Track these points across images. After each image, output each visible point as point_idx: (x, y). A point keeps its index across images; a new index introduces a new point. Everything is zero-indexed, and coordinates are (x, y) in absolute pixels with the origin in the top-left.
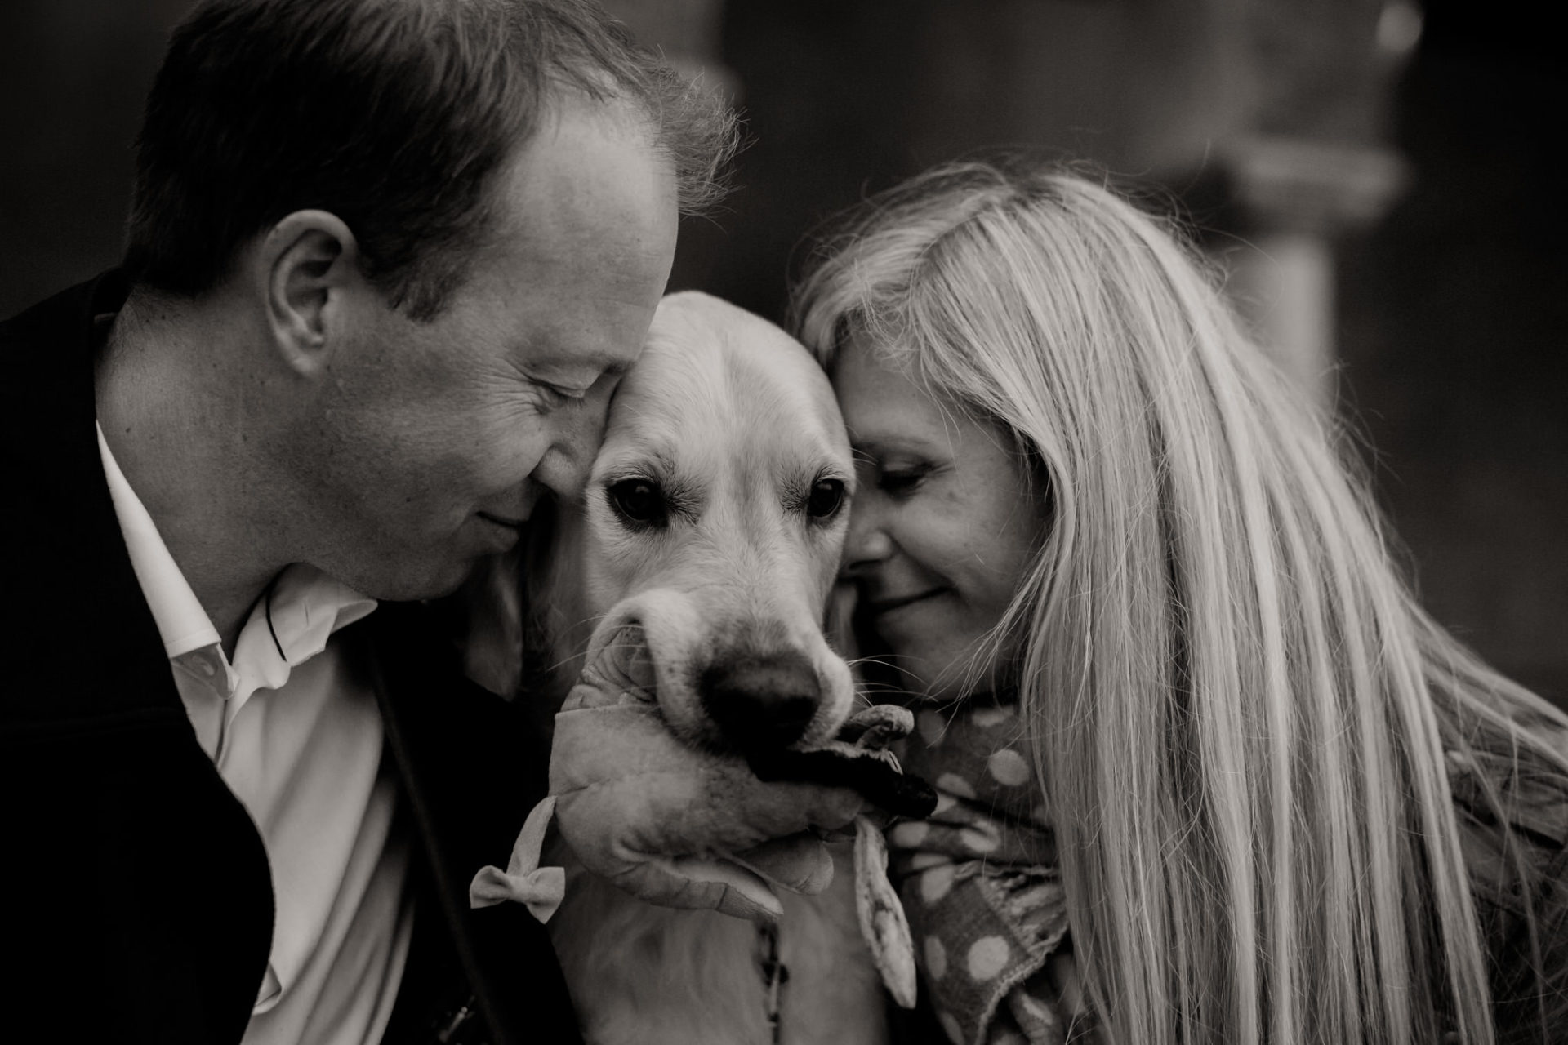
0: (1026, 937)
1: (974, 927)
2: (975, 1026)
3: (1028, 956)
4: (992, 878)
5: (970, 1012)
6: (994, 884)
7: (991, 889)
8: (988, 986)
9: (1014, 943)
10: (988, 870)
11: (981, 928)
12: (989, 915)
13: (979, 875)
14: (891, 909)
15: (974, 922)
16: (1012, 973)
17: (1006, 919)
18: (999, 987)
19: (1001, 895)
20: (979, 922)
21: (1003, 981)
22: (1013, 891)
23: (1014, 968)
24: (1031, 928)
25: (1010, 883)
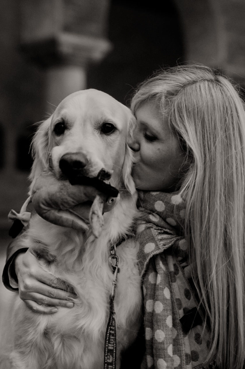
0: (160, 244)
1: (148, 240)
2: (143, 265)
3: (159, 249)
4: (155, 229)
5: (143, 261)
6: (155, 230)
7: (154, 232)
8: (148, 254)
9: (157, 245)
10: (155, 227)
11: (149, 240)
12: (152, 237)
13: (152, 227)
14: (97, 214)
15: (148, 238)
16: (154, 252)
17: (156, 239)
18: (150, 255)
19: (157, 233)
20: (149, 239)
21: (152, 254)
22: (160, 233)
23: (155, 251)
24: (162, 242)
25: (159, 231)
